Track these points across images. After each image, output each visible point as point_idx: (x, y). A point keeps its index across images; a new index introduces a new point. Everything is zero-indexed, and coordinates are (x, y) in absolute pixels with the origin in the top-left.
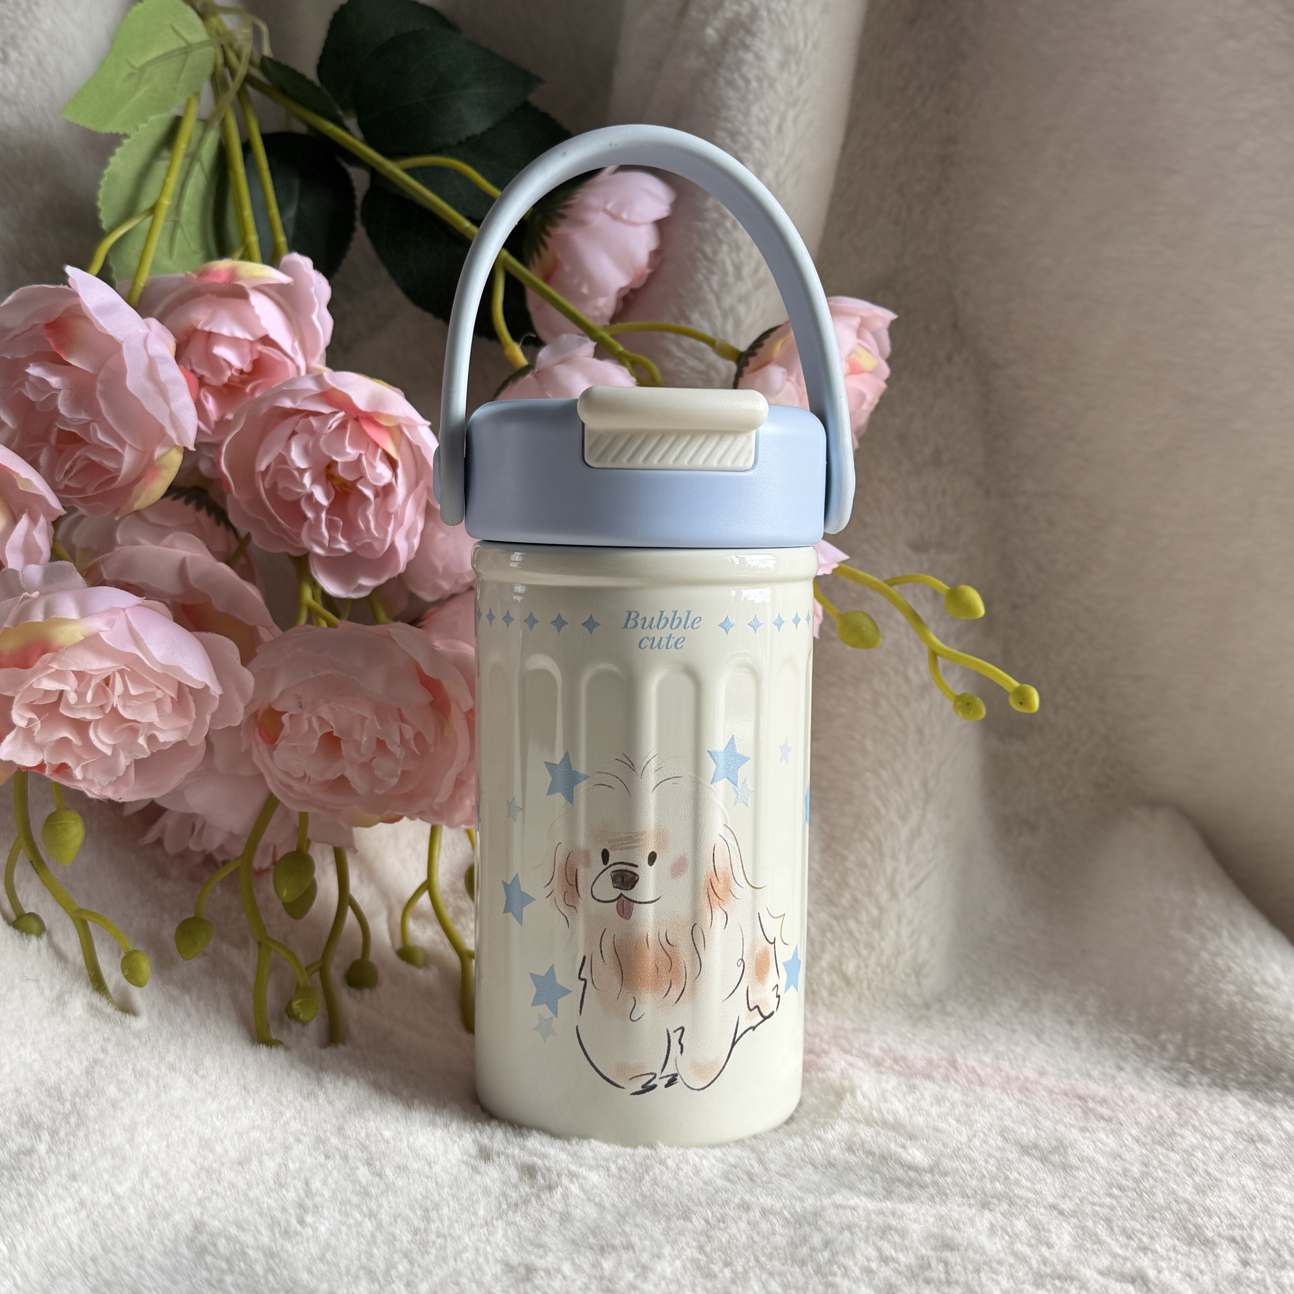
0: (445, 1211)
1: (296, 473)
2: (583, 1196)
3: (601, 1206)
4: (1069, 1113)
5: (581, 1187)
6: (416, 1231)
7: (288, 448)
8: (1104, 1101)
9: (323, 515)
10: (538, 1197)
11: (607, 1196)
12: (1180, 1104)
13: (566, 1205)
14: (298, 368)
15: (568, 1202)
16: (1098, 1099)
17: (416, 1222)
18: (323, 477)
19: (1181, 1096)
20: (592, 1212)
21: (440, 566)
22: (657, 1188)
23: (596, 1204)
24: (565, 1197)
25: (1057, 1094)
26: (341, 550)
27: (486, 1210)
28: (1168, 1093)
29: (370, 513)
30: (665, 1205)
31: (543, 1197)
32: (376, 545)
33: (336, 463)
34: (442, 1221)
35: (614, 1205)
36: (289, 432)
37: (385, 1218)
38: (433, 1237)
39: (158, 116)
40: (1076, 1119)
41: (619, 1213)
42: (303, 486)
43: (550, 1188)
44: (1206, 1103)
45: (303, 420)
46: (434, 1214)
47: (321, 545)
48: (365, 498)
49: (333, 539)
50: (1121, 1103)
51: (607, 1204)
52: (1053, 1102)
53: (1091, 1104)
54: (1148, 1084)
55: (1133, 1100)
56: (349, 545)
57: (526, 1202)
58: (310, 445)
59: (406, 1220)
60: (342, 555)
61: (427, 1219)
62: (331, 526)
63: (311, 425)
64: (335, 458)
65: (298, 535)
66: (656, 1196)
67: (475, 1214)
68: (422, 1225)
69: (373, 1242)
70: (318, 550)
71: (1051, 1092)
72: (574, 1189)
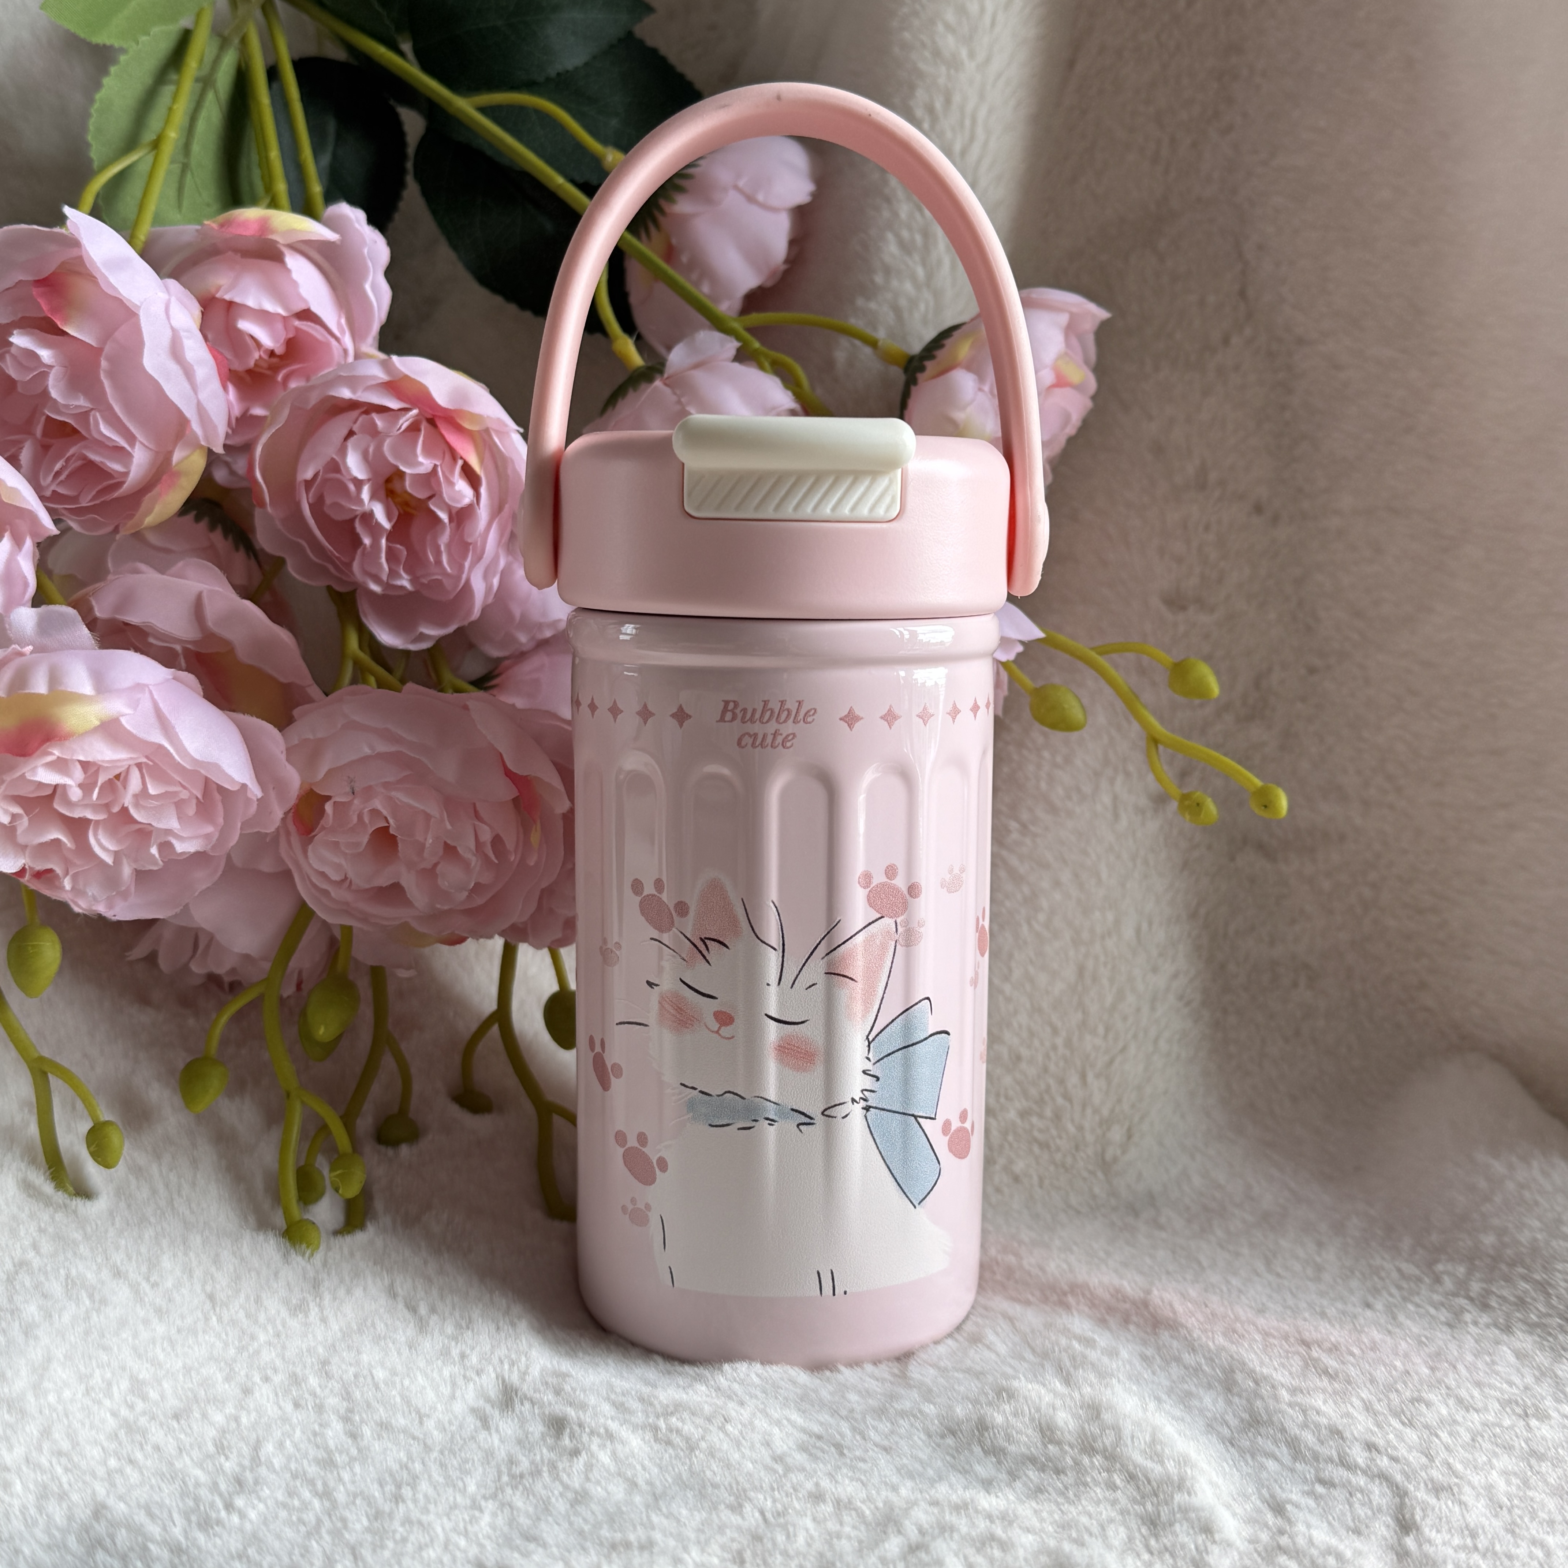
0: (424, 1486)
1: (352, 487)
2: (613, 1468)
3: (633, 1484)
4: (1283, 1365)
5: (614, 1454)
6: (378, 1515)
7: (343, 452)
8: (1334, 1349)
9: (384, 541)
10: (553, 1466)
11: (644, 1468)
12: (1438, 1355)
13: (588, 1479)
14: (345, 351)
15: (590, 1476)
16: (1327, 1345)
17: (380, 1501)
18: (382, 493)
19: (1441, 1343)
20: (618, 1491)
21: (517, 612)
22: (712, 1461)
23: (627, 1479)
24: (589, 1467)
25: (1274, 1337)
26: (402, 588)
27: (478, 1486)
28: (1424, 1339)
29: (444, 540)
30: (715, 1486)
31: (560, 1466)
32: (447, 583)
33: (401, 475)
34: (415, 1501)
35: (650, 1483)
36: (345, 432)
37: (341, 1496)
38: (396, 1525)
39: (164, 28)
40: (1291, 1374)
41: (654, 1494)
42: (360, 502)
43: (575, 1453)
44: (1470, 1358)
45: (364, 416)
46: (407, 1492)
47: (377, 579)
48: (437, 520)
49: (393, 573)
50: (1356, 1351)
51: (641, 1482)
52: (1266, 1347)
53: (1315, 1353)
54: (1400, 1325)
55: (1374, 1347)
56: (412, 581)
57: (536, 1473)
58: (371, 450)
59: (369, 1500)
60: (401, 593)
61: (398, 1498)
62: (391, 556)
63: (374, 425)
64: (402, 468)
65: (349, 565)
66: (709, 1473)
67: (463, 1491)
68: (387, 1508)
69: (315, 1531)
70: (375, 588)
71: (1266, 1334)
72: (604, 1457)
